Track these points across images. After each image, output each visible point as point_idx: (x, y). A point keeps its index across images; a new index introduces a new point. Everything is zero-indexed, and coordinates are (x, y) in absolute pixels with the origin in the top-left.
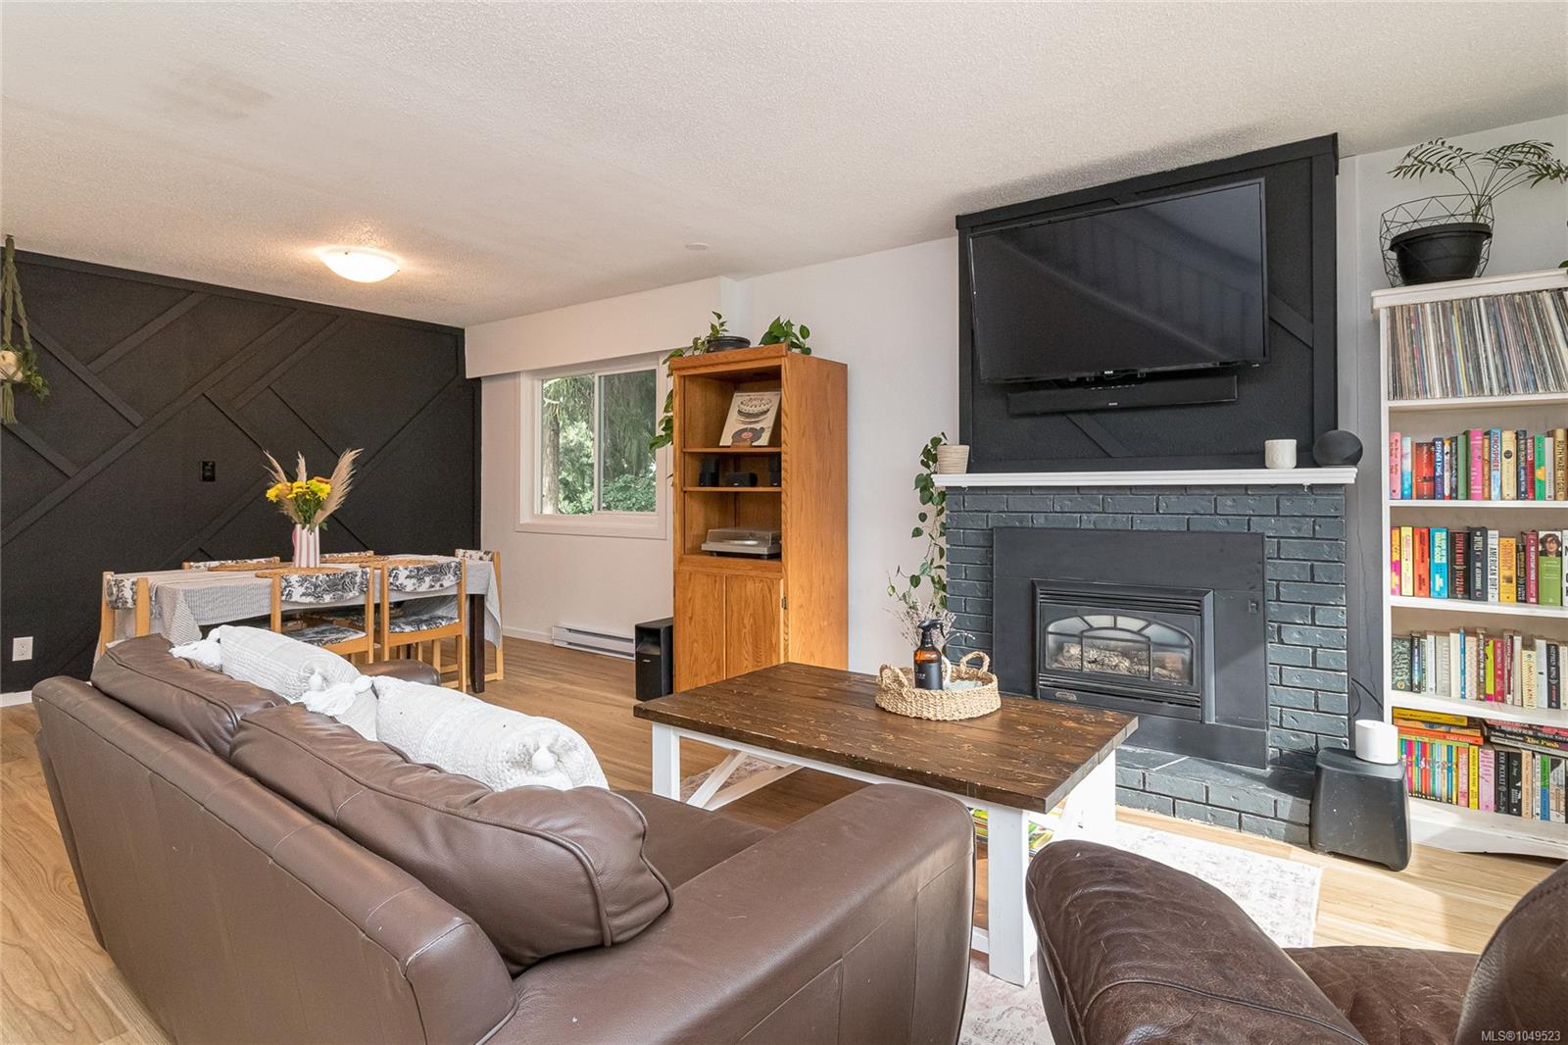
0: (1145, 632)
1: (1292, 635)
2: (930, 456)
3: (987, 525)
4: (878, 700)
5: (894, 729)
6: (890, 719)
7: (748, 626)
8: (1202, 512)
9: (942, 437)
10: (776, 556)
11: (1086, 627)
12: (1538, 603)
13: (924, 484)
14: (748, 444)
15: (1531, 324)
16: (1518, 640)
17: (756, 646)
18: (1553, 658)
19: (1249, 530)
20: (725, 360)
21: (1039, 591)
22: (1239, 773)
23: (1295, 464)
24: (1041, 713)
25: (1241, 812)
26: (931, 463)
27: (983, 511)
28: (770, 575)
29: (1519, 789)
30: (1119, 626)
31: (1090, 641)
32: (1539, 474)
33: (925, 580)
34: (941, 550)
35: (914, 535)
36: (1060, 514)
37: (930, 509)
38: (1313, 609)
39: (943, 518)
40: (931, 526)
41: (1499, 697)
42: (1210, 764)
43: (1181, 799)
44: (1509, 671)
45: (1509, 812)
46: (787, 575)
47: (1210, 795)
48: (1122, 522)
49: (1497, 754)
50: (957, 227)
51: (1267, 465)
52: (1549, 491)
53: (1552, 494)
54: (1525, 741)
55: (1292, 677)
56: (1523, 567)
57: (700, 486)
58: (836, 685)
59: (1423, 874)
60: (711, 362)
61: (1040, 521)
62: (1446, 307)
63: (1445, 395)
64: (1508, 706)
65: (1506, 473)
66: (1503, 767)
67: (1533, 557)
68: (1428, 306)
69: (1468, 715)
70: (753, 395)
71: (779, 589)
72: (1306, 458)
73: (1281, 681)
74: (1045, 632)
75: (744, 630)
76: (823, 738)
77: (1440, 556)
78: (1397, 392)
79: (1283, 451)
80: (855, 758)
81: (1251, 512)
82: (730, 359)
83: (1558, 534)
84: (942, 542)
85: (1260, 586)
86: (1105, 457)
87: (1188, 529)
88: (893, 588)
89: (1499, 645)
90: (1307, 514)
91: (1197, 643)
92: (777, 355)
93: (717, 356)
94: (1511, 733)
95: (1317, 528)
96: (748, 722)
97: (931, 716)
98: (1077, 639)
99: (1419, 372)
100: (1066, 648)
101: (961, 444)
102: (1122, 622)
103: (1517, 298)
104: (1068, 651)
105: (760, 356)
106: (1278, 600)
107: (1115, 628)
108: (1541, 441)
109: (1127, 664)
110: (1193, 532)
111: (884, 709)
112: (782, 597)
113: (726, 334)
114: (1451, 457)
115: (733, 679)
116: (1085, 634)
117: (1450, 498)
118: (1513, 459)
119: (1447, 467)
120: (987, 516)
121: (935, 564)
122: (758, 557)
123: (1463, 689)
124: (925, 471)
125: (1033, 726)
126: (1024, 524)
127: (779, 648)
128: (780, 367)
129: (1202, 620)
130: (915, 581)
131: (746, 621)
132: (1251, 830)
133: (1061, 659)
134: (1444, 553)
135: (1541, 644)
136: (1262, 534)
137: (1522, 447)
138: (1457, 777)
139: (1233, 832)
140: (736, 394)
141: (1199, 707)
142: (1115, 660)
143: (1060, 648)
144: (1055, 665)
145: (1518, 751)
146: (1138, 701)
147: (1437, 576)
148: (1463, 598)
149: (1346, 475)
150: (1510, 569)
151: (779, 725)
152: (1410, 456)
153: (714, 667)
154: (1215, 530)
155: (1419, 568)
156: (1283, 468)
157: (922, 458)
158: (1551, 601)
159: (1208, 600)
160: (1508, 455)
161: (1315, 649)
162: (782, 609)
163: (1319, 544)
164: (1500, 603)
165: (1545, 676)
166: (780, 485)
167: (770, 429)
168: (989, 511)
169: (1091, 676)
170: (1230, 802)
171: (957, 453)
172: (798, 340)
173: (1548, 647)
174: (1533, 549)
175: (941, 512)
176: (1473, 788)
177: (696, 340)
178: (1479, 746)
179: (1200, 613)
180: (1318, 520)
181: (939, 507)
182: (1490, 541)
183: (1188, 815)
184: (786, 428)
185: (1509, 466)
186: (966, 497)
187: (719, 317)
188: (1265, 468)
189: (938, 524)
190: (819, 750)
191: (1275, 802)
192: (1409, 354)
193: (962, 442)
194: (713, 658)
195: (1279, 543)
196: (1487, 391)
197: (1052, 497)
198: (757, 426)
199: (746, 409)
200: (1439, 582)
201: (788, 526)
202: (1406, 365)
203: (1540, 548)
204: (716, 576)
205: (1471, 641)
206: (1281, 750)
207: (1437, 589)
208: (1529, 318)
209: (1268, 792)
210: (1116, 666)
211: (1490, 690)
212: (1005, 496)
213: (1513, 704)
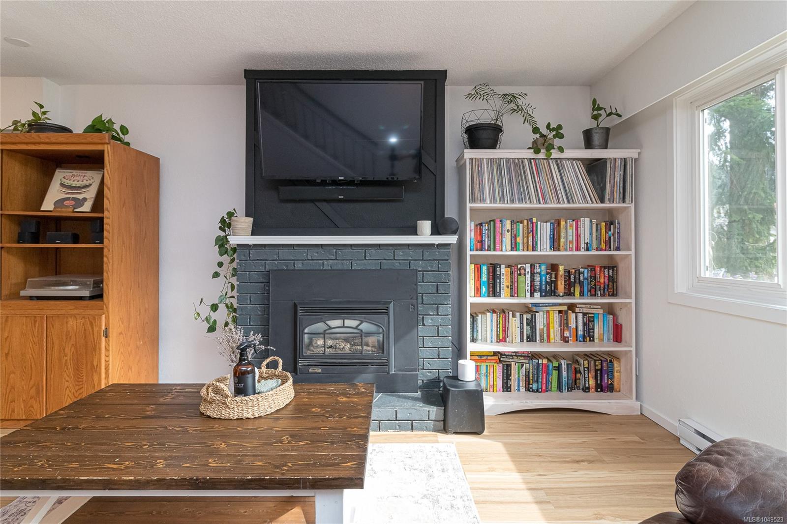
0: (360, 327)
1: (428, 321)
2: (225, 224)
3: (265, 269)
4: (202, 408)
5: (224, 436)
6: (216, 426)
7: (69, 356)
8: (388, 259)
9: (234, 211)
10: (98, 296)
11: (327, 327)
12: (517, 296)
13: (222, 243)
14: (71, 209)
15: (521, 173)
16: (511, 313)
17: (77, 369)
18: (522, 320)
19: (410, 268)
20: (47, 140)
21: (299, 308)
22: (408, 398)
23: (430, 234)
24: (321, 393)
25: (412, 421)
26: (226, 229)
27: (263, 260)
28: (92, 312)
29: (510, 380)
30: (345, 325)
31: (328, 335)
32: (518, 239)
33: (222, 307)
34: (233, 287)
35: (214, 277)
36: (311, 261)
37: (226, 259)
38: (437, 307)
39: (234, 265)
40: (225, 270)
41: (504, 340)
42: (393, 396)
43: (383, 420)
44: (508, 328)
45: (507, 391)
46: (108, 311)
47: (398, 415)
48: (346, 265)
49: (503, 365)
50: (245, 77)
51: (418, 233)
52: (521, 247)
53: (522, 249)
54: (513, 358)
55: (428, 342)
56: (512, 282)
57: (19, 243)
58: (161, 400)
59: (490, 432)
60: (32, 141)
61: (299, 266)
62: (491, 161)
63: (491, 202)
64: (507, 343)
65: (507, 239)
66: (505, 371)
67: (516, 276)
68: (485, 159)
69: (494, 351)
70: (75, 172)
71: (101, 322)
72: (436, 230)
73: (423, 345)
74: (303, 333)
75: (65, 358)
76: (161, 463)
77: (484, 278)
78: (473, 200)
79: (425, 226)
80: (197, 480)
81: (411, 258)
82: (53, 140)
83: (524, 266)
84: (234, 281)
85: (415, 298)
86: (336, 228)
87: (381, 268)
88: (198, 314)
89: (504, 316)
90: (435, 259)
91: (386, 330)
92: (100, 141)
93: (39, 136)
94: (508, 355)
95: (440, 266)
96: (74, 465)
97: (250, 416)
98: (322, 335)
99: (482, 191)
100: (315, 341)
101: (246, 216)
102: (348, 323)
103: (516, 161)
104: (316, 343)
105: (83, 141)
106: (423, 303)
107: (343, 327)
108: (519, 226)
109: (349, 346)
110: (384, 270)
111: (209, 417)
112: (103, 328)
113: (48, 121)
114: (488, 231)
115: (56, 412)
116: (327, 332)
117: (488, 250)
118: (510, 233)
119: (486, 236)
120: (266, 263)
121: (228, 295)
122: (81, 298)
123: (492, 338)
124: (222, 234)
125: (321, 406)
126: (290, 268)
127: (100, 368)
128: (102, 152)
129: (389, 318)
130: (214, 307)
131: (67, 351)
132: (418, 430)
133: (312, 348)
134: (486, 276)
135: (518, 314)
136: (416, 270)
137: (513, 227)
138: (489, 378)
139: (409, 433)
140: (57, 170)
141: (387, 365)
142: (342, 345)
143: (311, 343)
144: (309, 353)
145: (510, 363)
146: (355, 367)
147: (483, 287)
148: (492, 296)
149: (452, 239)
150: (508, 282)
151: (111, 459)
152: (473, 230)
153: (33, 392)
154: (394, 268)
155: (477, 283)
156: (426, 235)
157: (220, 225)
158: (522, 295)
159: (391, 306)
160: (508, 231)
161: (438, 327)
162: (103, 339)
163: (441, 274)
164: (504, 299)
165: (519, 329)
166: (102, 242)
167: (93, 200)
168: (267, 260)
169: (330, 357)
170: (408, 416)
171: (245, 223)
172: (118, 134)
173: (520, 315)
174: (516, 273)
175: (233, 260)
176: (495, 383)
177: (15, 123)
178: (497, 363)
179: (387, 314)
180: (440, 261)
181: (232, 258)
182: (502, 270)
183: (386, 429)
184: (108, 199)
185: (508, 235)
186: (251, 251)
187: (41, 107)
188: (417, 235)
189: (231, 269)
190: (157, 480)
191: (429, 411)
192: (478, 182)
193: (247, 215)
194: (32, 383)
195: (423, 274)
196: (506, 202)
197: (306, 250)
198: (80, 197)
199: (67, 182)
200: (484, 289)
201: (110, 274)
202: (476, 186)
203: (519, 272)
204: (35, 317)
205: (495, 315)
206: (423, 381)
207: (483, 293)
208: (520, 169)
209: (425, 407)
210: (343, 348)
211: (501, 338)
212: (277, 250)
213: (509, 342)
